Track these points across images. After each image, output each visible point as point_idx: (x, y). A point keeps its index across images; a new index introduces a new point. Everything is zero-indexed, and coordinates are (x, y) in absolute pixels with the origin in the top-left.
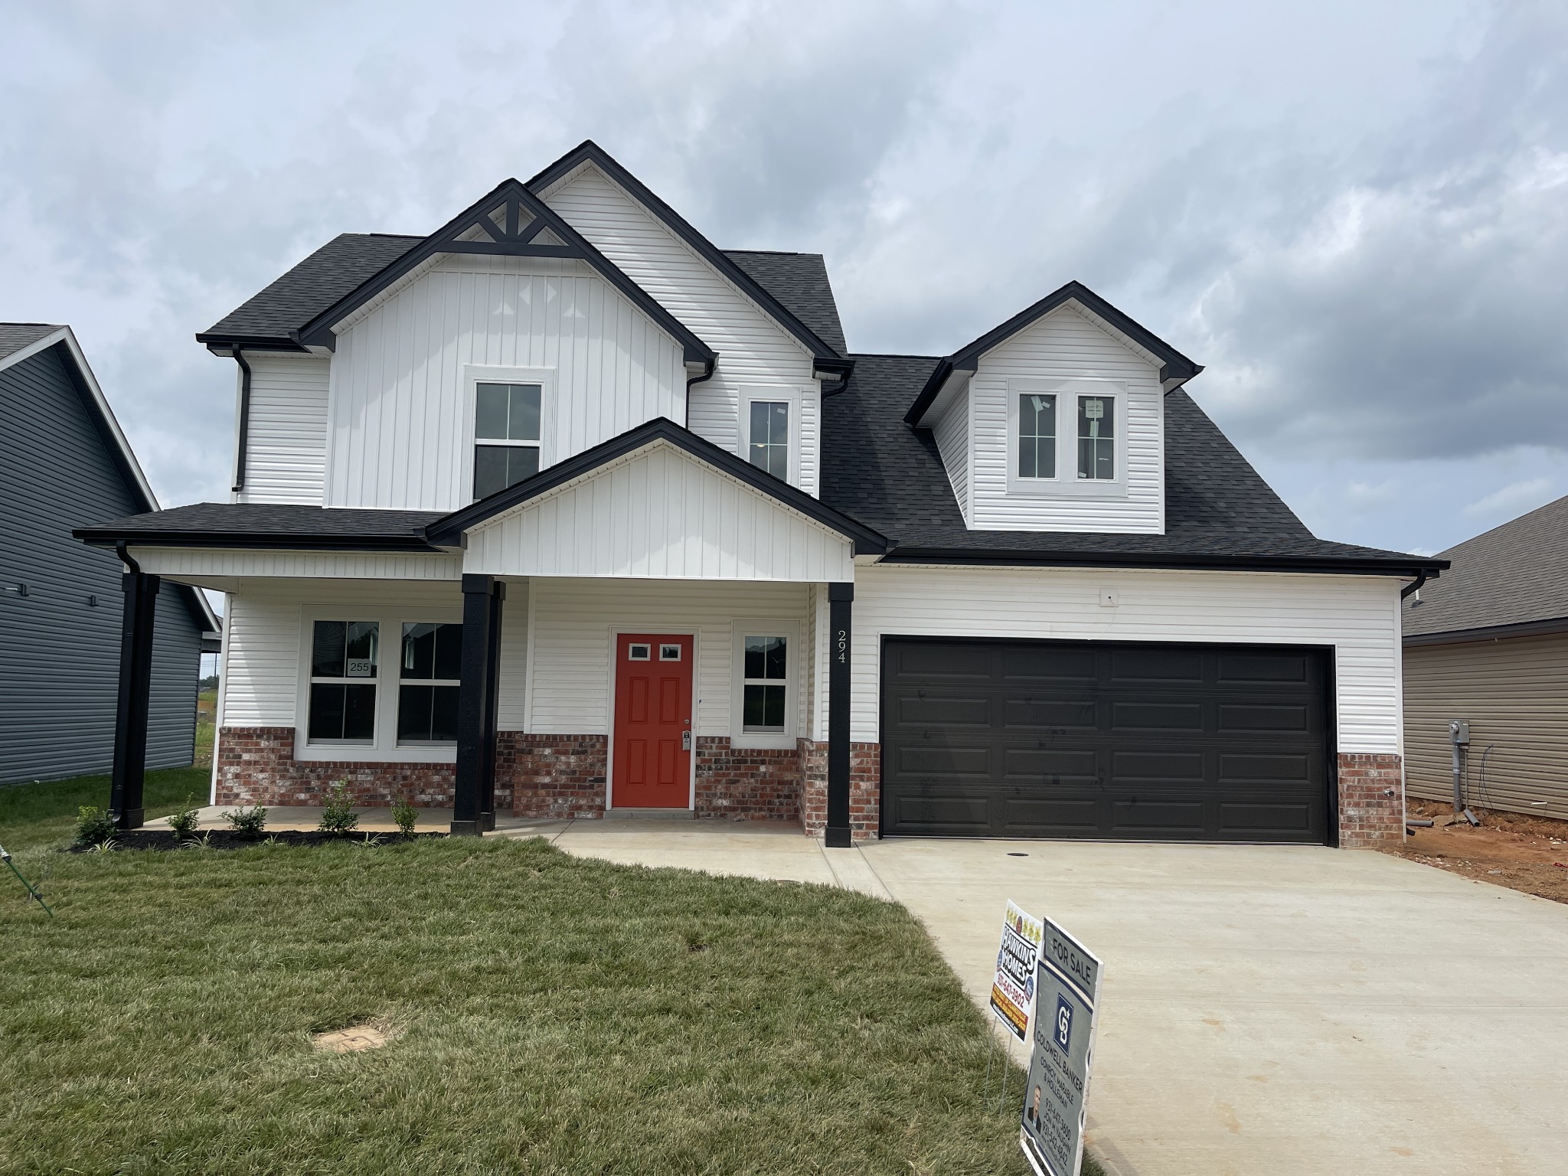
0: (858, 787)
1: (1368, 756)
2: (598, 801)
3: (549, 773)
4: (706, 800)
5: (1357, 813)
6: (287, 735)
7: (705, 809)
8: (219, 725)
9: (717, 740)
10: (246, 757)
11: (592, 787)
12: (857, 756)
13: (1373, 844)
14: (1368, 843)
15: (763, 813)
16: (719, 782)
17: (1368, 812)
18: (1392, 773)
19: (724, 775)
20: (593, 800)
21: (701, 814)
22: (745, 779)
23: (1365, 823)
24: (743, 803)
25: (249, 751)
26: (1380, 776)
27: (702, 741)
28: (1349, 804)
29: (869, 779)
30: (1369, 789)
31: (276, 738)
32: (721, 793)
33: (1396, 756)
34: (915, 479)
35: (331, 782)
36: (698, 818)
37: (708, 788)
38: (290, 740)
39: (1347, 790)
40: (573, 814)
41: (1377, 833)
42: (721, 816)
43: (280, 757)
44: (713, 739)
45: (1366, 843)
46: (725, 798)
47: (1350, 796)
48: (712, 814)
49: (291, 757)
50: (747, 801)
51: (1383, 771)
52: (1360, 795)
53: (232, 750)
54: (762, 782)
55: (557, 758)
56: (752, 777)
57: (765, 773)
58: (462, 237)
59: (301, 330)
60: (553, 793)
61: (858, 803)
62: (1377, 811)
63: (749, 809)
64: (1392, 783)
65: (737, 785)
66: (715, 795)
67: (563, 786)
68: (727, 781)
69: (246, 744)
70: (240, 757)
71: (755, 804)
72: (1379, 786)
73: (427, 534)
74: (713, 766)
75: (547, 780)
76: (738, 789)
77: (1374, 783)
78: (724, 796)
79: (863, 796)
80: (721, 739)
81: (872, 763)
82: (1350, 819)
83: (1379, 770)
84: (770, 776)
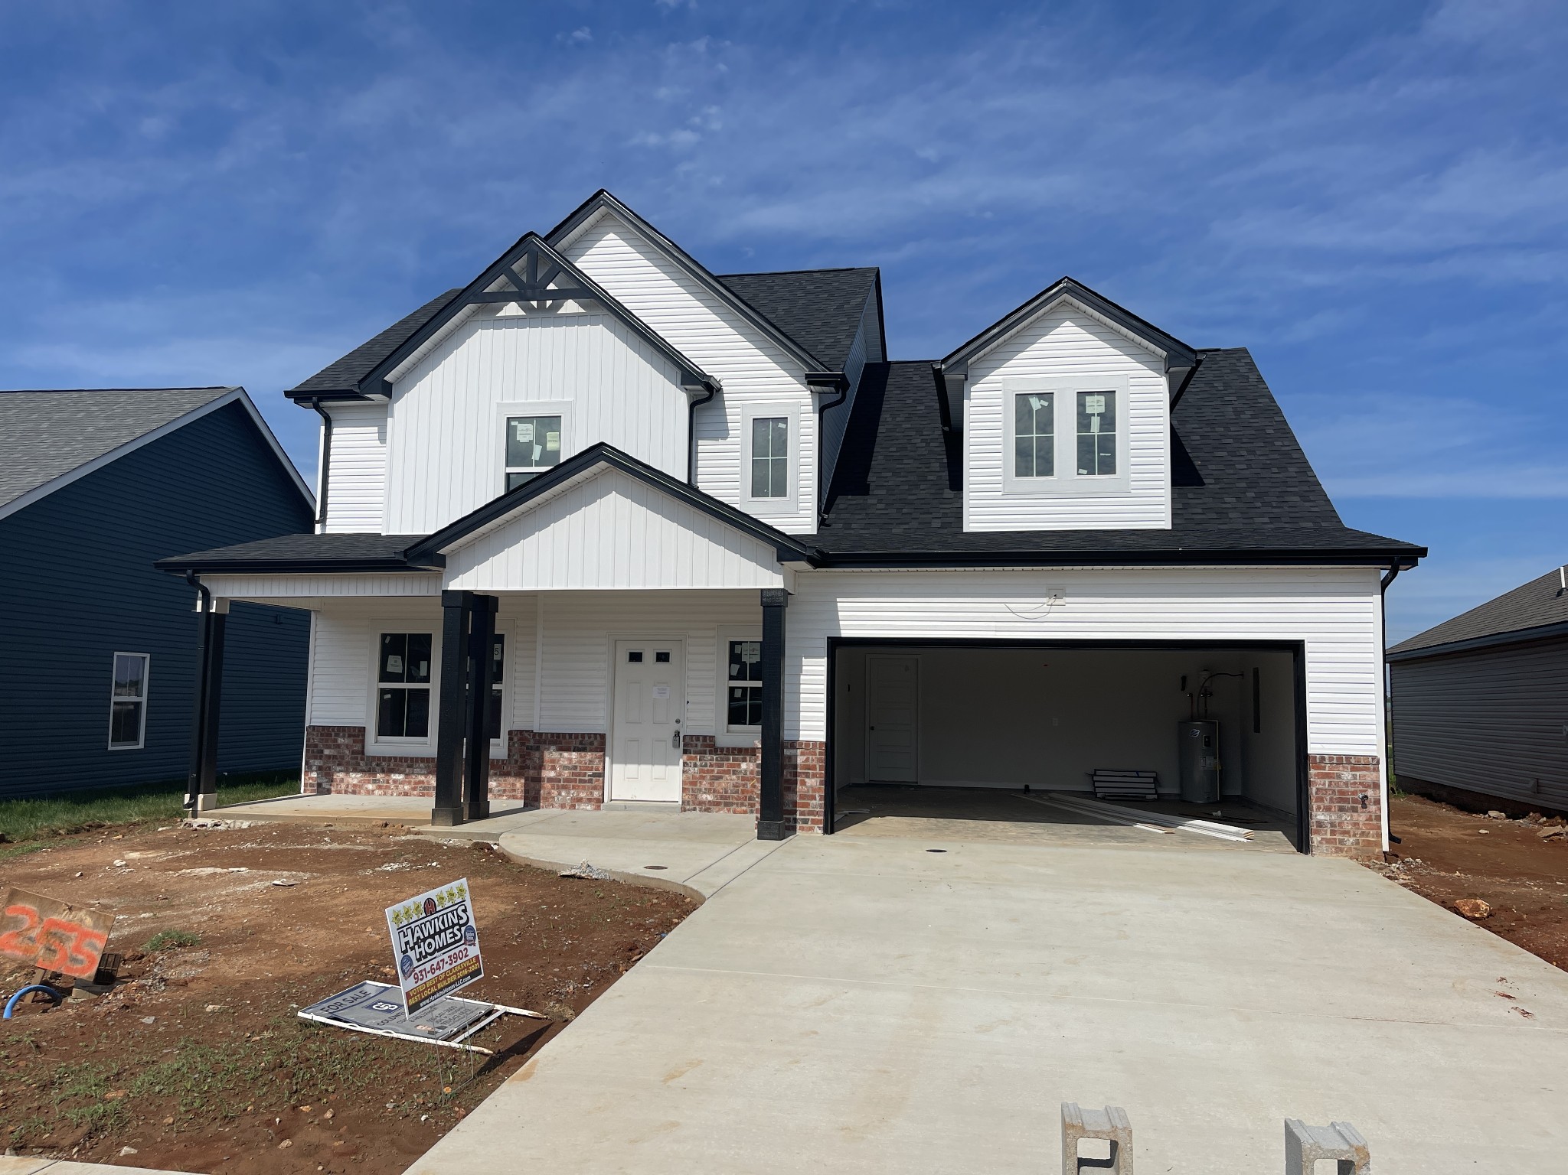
0: (803, 783)
1: (1340, 758)
2: (596, 794)
3: (553, 768)
4: (692, 795)
5: (1328, 818)
6: (358, 733)
7: (691, 803)
8: (307, 725)
9: (701, 738)
10: (327, 752)
11: (590, 781)
12: (802, 754)
13: (1346, 851)
14: (1341, 850)
15: (744, 808)
16: (703, 778)
17: (1341, 817)
18: (1370, 777)
19: (708, 772)
20: (591, 793)
21: (688, 807)
22: (727, 776)
23: (1337, 829)
24: (726, 798)
25: (329, 747)
26: (1355, 778)
27: (688, 740)
28: (1319, 808)
29: (814, 776)
30: (1341, 792)
31: (349, 736)
32: (705, 789)
33: (1374, 758)
34: (932, 482)
35: (392, 775)
36: (685, 811)
37: (694, 784)
38: (361, 738)
39: (1316, 793)
40: (574, 806)
41: (1352, 840)
42: (706, 810)
43: (353, 752)
44: (698, 737)
45: (1339, 850)
46: (709, 793)
47: (1321, 800)
48: (698, 807)
49: (363, 752)
50: (729, 797)
51: (1358, 773)
52: (1331, 799)
53: (316, 746)
54: (743, 779)
55: (561, 754)
56: (734, 774)
57: (746, 771)
58: (492, 288)
59: (360, 382)
60: (558, 786)
61: (804, 799)
62: (1352, 816)
63: (732, 804)
64: (1369, 786)
65: (721, 781)
66: (700, 790)
67: (567, 780)
68: (710, 776)
69: (327, 741)
70: (322, 752)
71: (737, 800)
72: (1353, 789)
73: (405, 557)
74: (698, 763)
75: (552, 774)
76: (721, 785)
77: (1347, 786)
78: (708, 791)
79: (808, 791)
80: (705, 737)
81: (817, 760)
82: (1320, 824)
83: (1353, 773)
84: (750, 773)
